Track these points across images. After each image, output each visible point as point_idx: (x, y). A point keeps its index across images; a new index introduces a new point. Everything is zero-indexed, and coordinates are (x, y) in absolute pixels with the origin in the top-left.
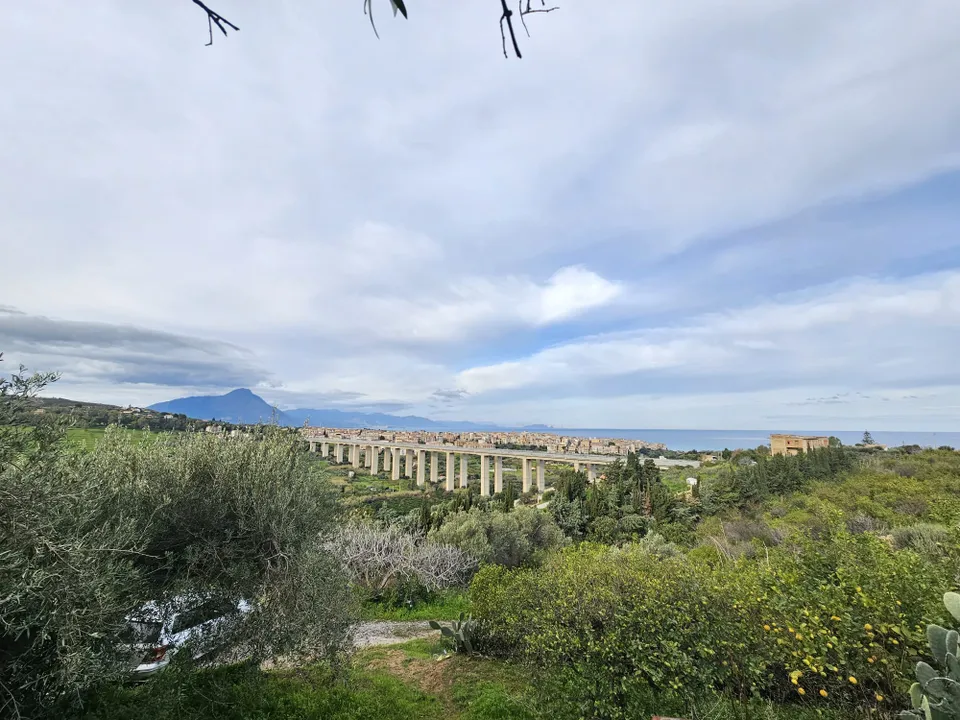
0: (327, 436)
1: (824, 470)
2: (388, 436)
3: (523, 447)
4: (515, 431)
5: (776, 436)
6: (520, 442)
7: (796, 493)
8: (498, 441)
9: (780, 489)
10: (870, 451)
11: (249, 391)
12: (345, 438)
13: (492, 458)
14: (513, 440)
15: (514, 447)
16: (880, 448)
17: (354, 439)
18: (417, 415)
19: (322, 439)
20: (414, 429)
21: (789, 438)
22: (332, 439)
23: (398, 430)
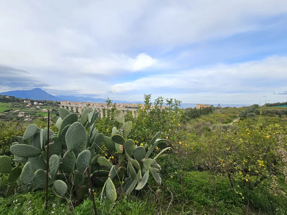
0: (70, 104)
1: (206, 112)
2: (91, 104)
3: (134, 108)
4: (131, 104)
5: (198, 104)
6: (133, 106)
7: (197, 118)
8: (126, 106)
9: (194, 117)
10: (218, 108)
11: (40, 89)
12: (76, 105)
13: (124, 111)
14: (131, 106)
15: (131, 108)
16: (221, 107)
17: (80, 105)
18: (101, 98)
19: (69, 105)
20: (100, 102)
21: (200, 105)
22: (72, 105)
23: (94, 102)
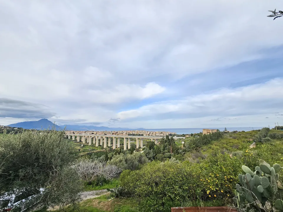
0: (74, 133)
1: (216, 138)
2: (95, 133)
3: (137, 135)
4: (134, 130)
5: (204, 129)
6: (136, 133)
7: (209, 145)
8: (129, 133)
9: (205, 144)
10: (225, 133)
11: (47, 119)
12: (80, 134)
13: (127, 138)
14: (134, 133)
15: (134, 135)
16: (228, 132)
17: (83, 134)
18: (104, 126)
19: (72, 135)
20: (103, 130)
21: (207, 130)
22: (76, 135)
23: (98, 131)
